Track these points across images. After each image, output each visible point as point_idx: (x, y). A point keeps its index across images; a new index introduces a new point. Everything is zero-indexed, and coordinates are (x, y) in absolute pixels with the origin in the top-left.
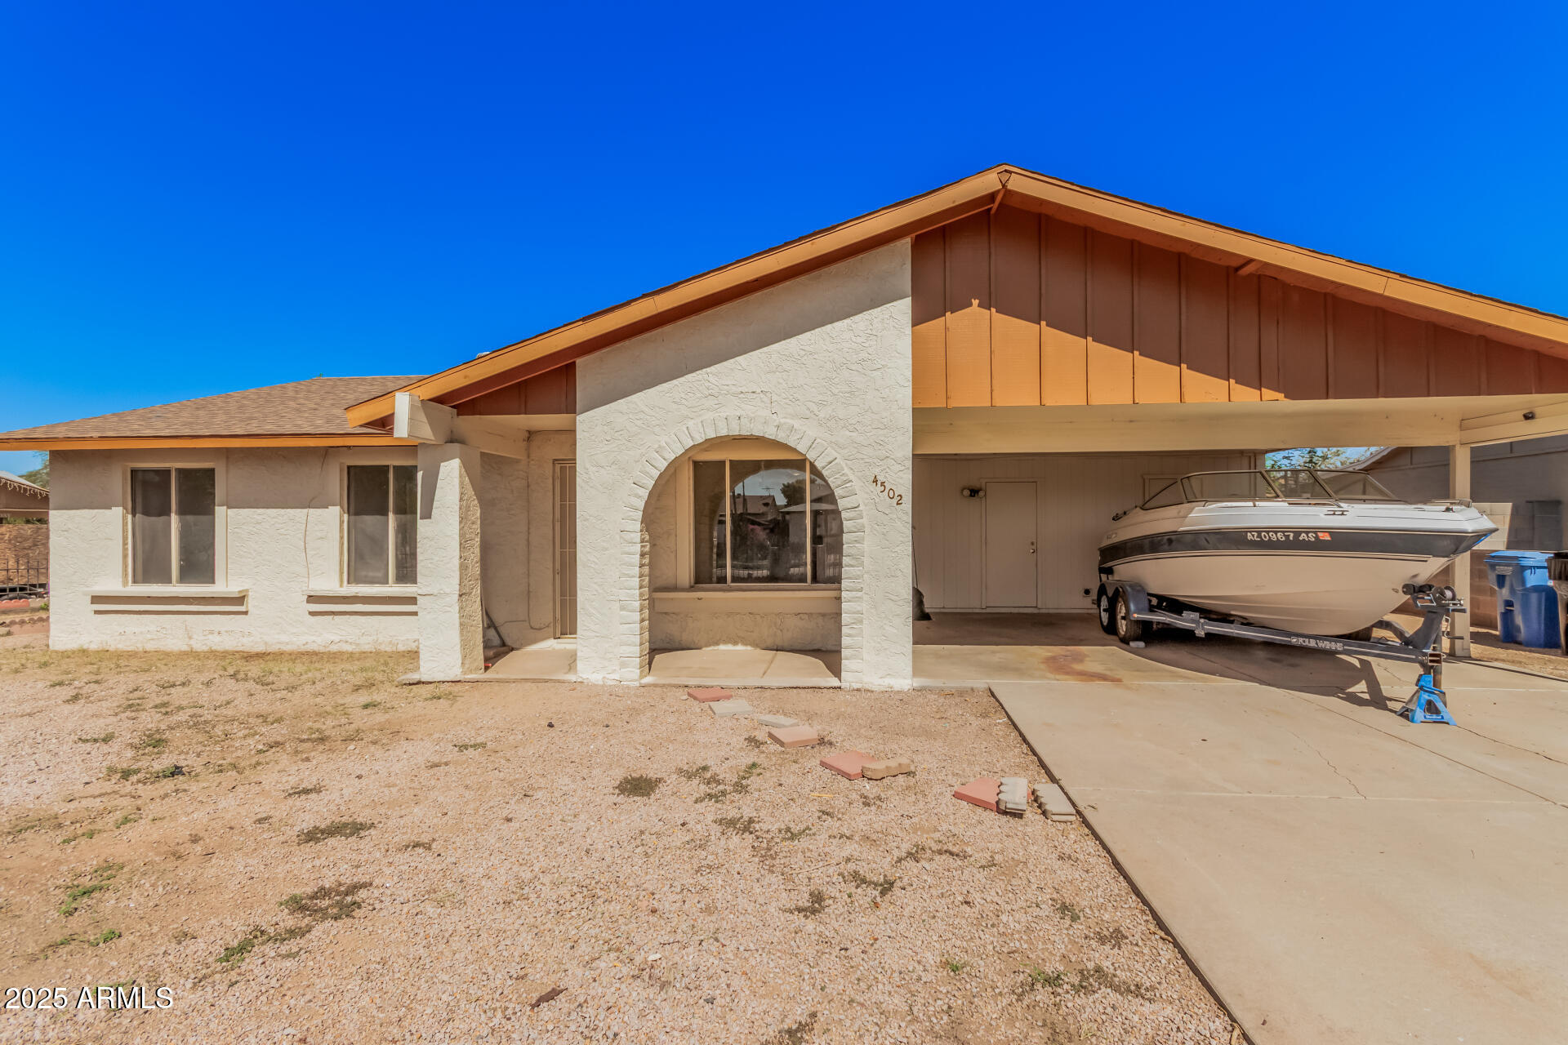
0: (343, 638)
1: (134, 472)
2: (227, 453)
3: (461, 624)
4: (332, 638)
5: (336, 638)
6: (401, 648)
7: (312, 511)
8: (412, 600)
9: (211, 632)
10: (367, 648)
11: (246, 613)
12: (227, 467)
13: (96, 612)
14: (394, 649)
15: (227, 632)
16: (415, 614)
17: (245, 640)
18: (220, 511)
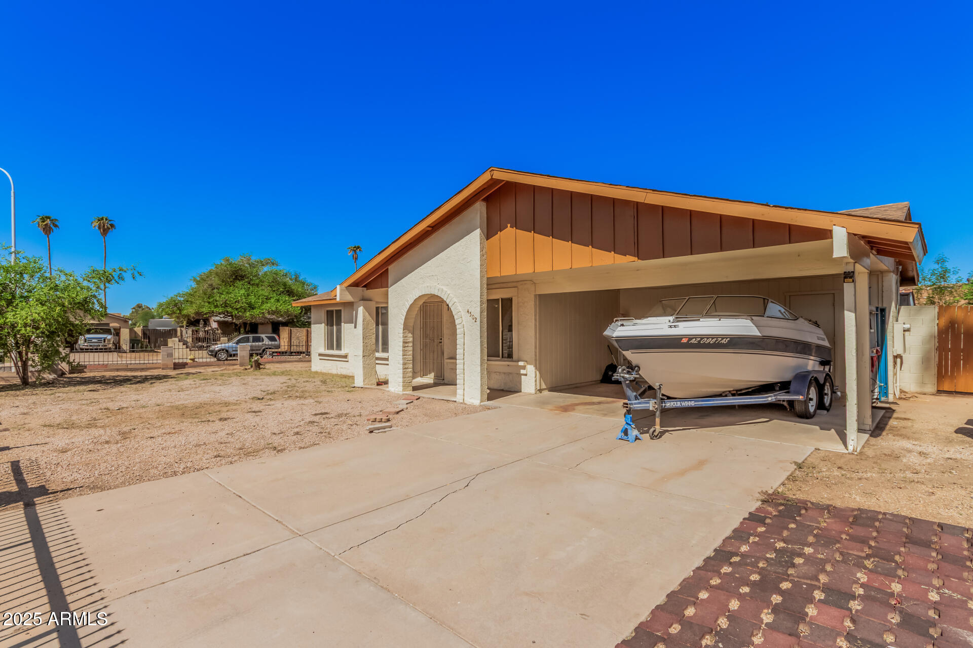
1: (327, 311)
2: (344, 304)
3: (363, 367)
8: (387, 359)
9: (341, 368)
11: (348, 361)
12: (344, 309)
13: (320, 359)
15: (344, 368)
16: (388, 364)
17: (347, 371)
18: (343, 324)
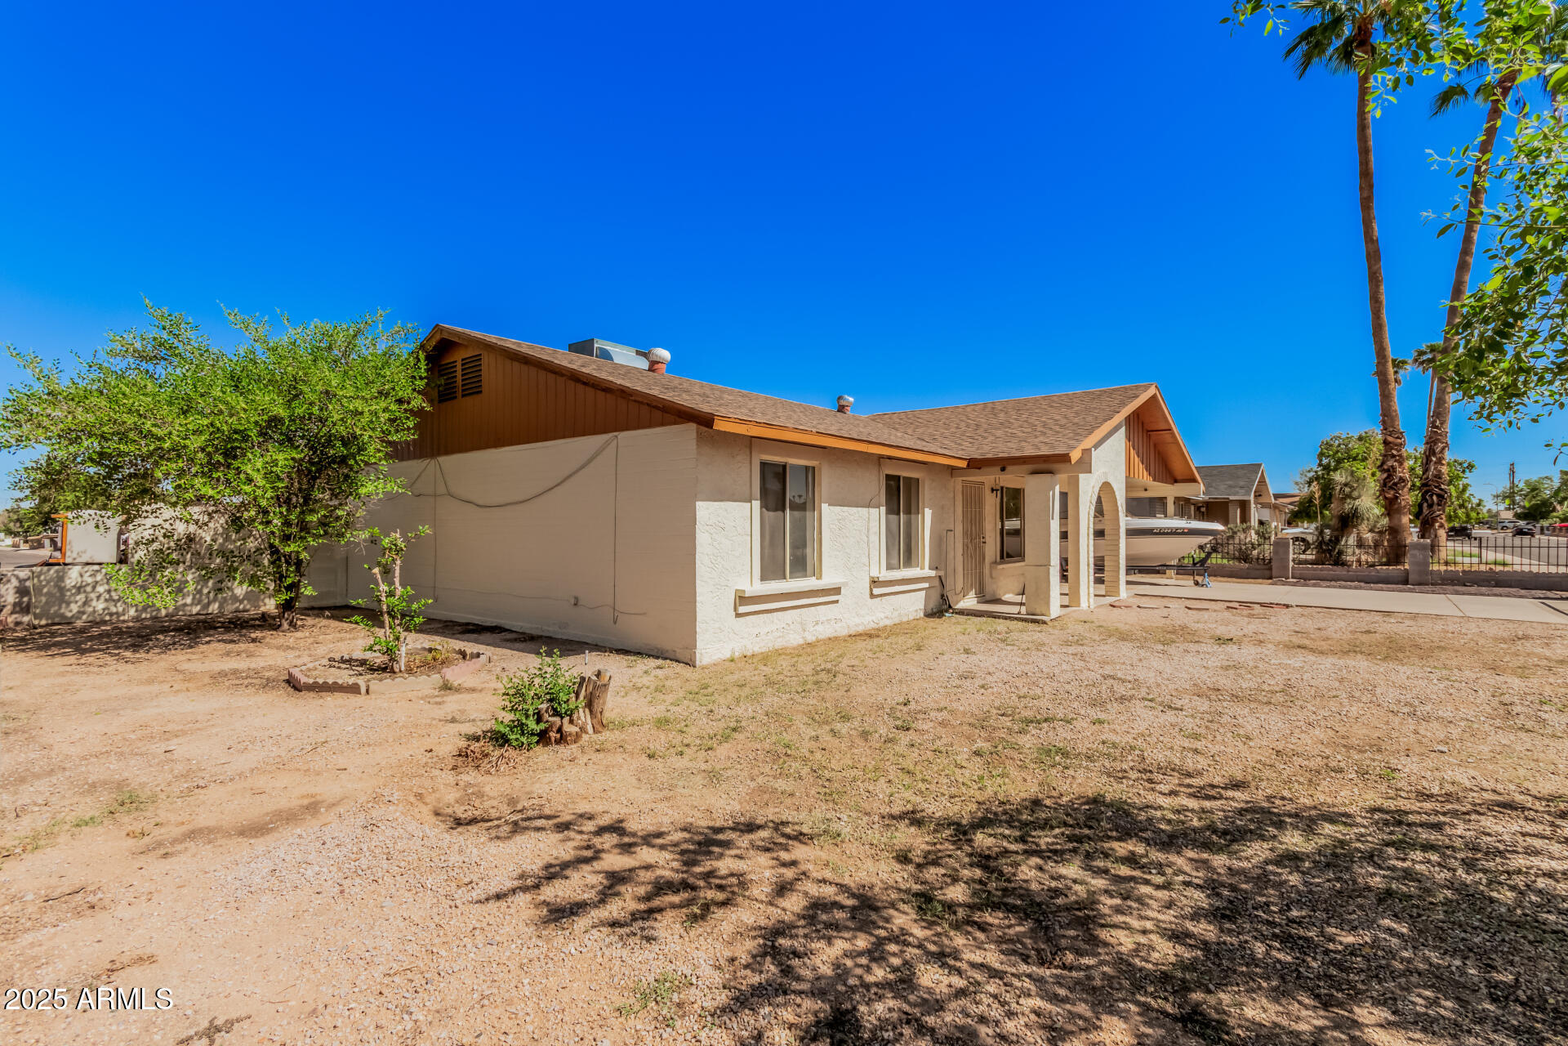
4: (881, 616)
5: (884, 616)
6: (911, 617)
7: (870, 510)
9: (817, 623)
10: (896, 620)
11: (838, 602)
13: (740, 616)
14: (908, 618)
15: (826, 621)
18: (823, 506)
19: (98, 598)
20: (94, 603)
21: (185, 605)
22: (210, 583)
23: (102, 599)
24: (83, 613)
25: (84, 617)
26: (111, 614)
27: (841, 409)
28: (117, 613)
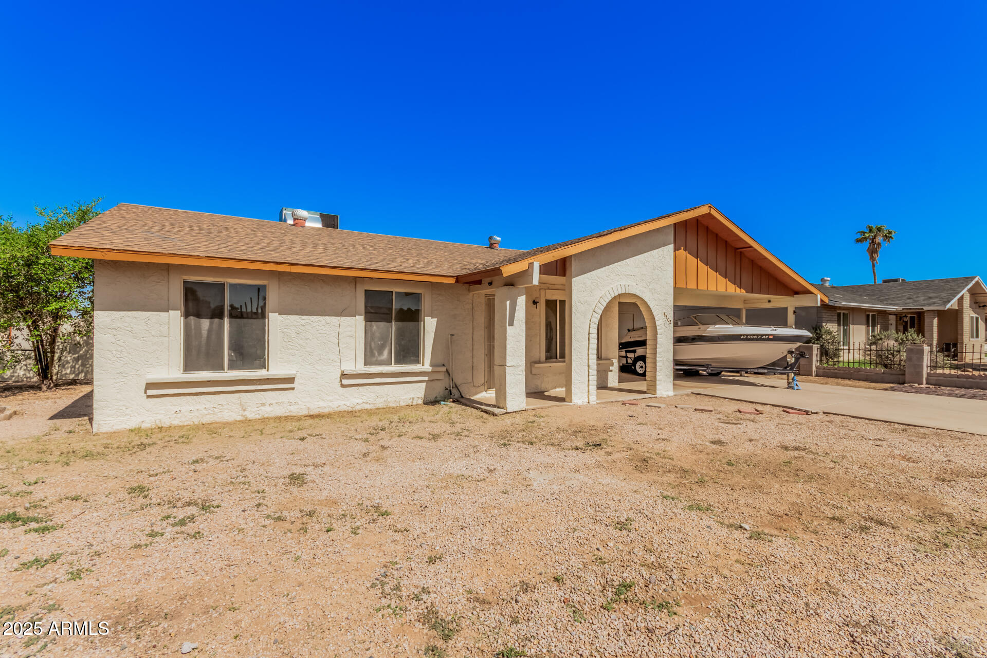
0: (364, 401)
1: (189, 283)
2: (279, 275)
4: (357, 401)
5: (360, 401)
6: (402, 404)
7: (343, 318)
9: (263, 405)
10: (381, 406)
11: (294, 389)
12: (279, 285)
13: (150, 397)
14: (398, 405)
15: (277, 403)
17: (292, 408)
18: (272, 316)
19: (21, 368)
20: (18, 371)
21: (66, 374)
22: (80, 362)
23: (23, 369)
24: (13, 376)
25: (13, 378)
26: (27, 378)
27: (491, 246)
28: (30, 377)
